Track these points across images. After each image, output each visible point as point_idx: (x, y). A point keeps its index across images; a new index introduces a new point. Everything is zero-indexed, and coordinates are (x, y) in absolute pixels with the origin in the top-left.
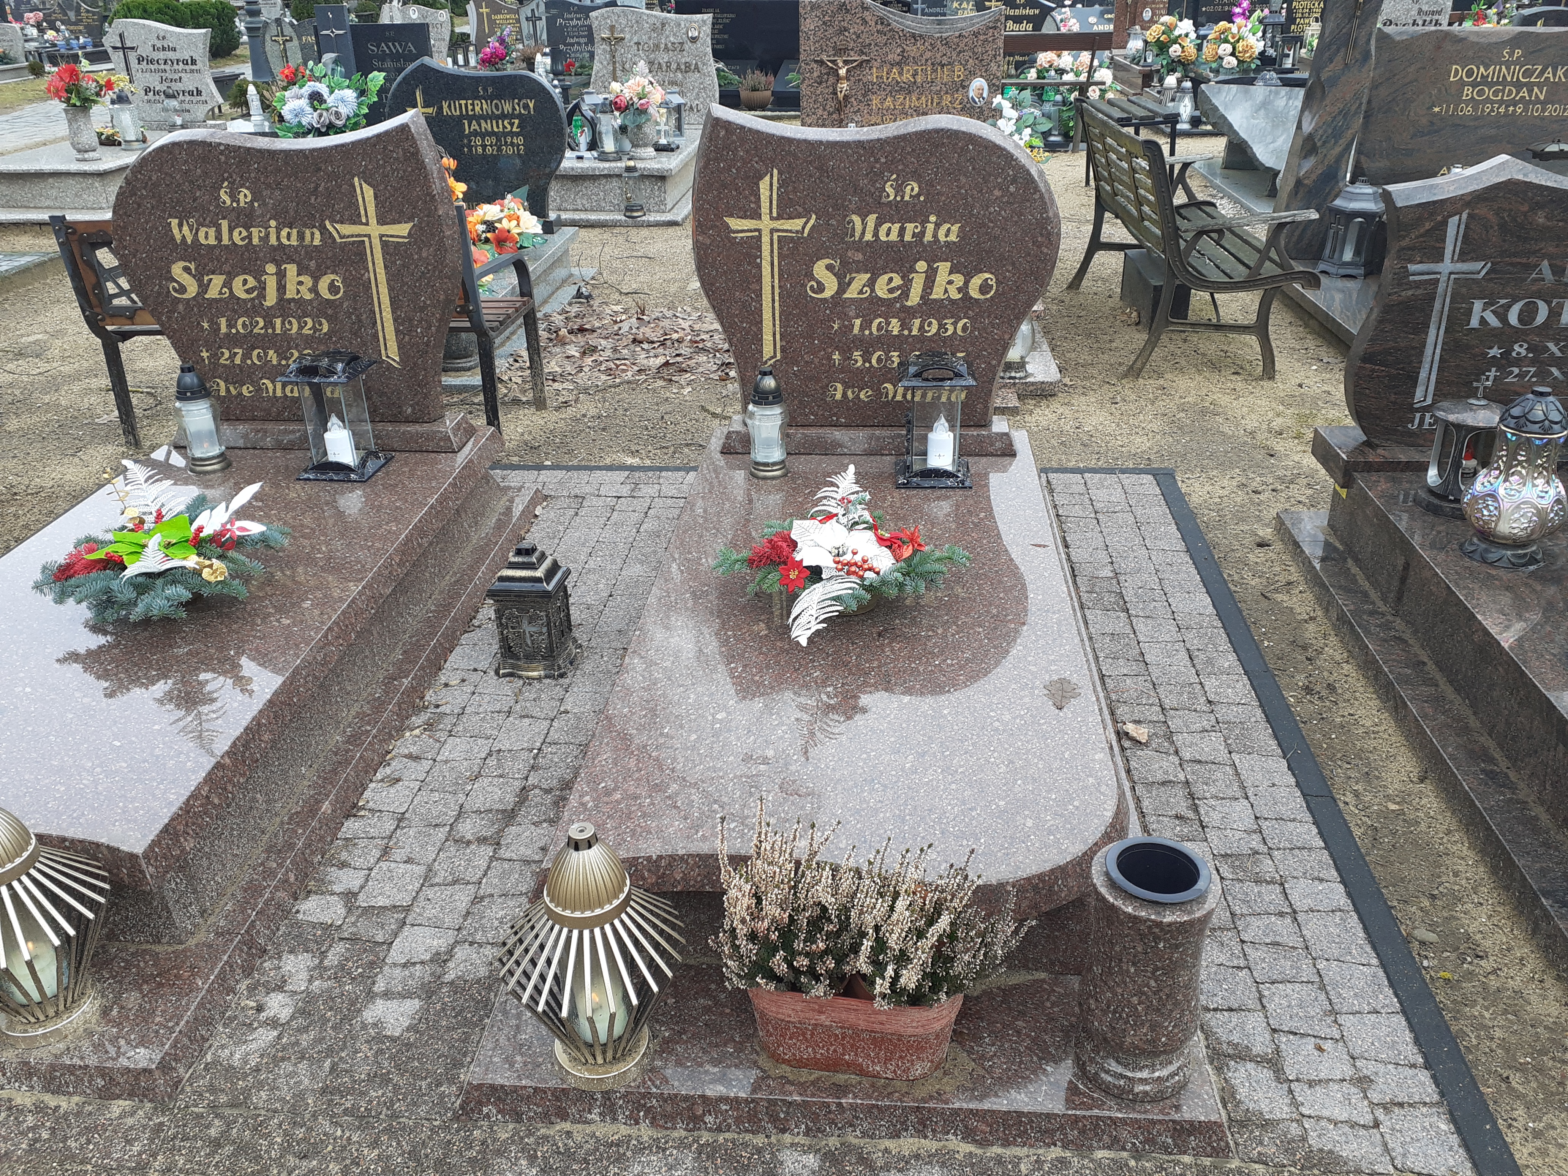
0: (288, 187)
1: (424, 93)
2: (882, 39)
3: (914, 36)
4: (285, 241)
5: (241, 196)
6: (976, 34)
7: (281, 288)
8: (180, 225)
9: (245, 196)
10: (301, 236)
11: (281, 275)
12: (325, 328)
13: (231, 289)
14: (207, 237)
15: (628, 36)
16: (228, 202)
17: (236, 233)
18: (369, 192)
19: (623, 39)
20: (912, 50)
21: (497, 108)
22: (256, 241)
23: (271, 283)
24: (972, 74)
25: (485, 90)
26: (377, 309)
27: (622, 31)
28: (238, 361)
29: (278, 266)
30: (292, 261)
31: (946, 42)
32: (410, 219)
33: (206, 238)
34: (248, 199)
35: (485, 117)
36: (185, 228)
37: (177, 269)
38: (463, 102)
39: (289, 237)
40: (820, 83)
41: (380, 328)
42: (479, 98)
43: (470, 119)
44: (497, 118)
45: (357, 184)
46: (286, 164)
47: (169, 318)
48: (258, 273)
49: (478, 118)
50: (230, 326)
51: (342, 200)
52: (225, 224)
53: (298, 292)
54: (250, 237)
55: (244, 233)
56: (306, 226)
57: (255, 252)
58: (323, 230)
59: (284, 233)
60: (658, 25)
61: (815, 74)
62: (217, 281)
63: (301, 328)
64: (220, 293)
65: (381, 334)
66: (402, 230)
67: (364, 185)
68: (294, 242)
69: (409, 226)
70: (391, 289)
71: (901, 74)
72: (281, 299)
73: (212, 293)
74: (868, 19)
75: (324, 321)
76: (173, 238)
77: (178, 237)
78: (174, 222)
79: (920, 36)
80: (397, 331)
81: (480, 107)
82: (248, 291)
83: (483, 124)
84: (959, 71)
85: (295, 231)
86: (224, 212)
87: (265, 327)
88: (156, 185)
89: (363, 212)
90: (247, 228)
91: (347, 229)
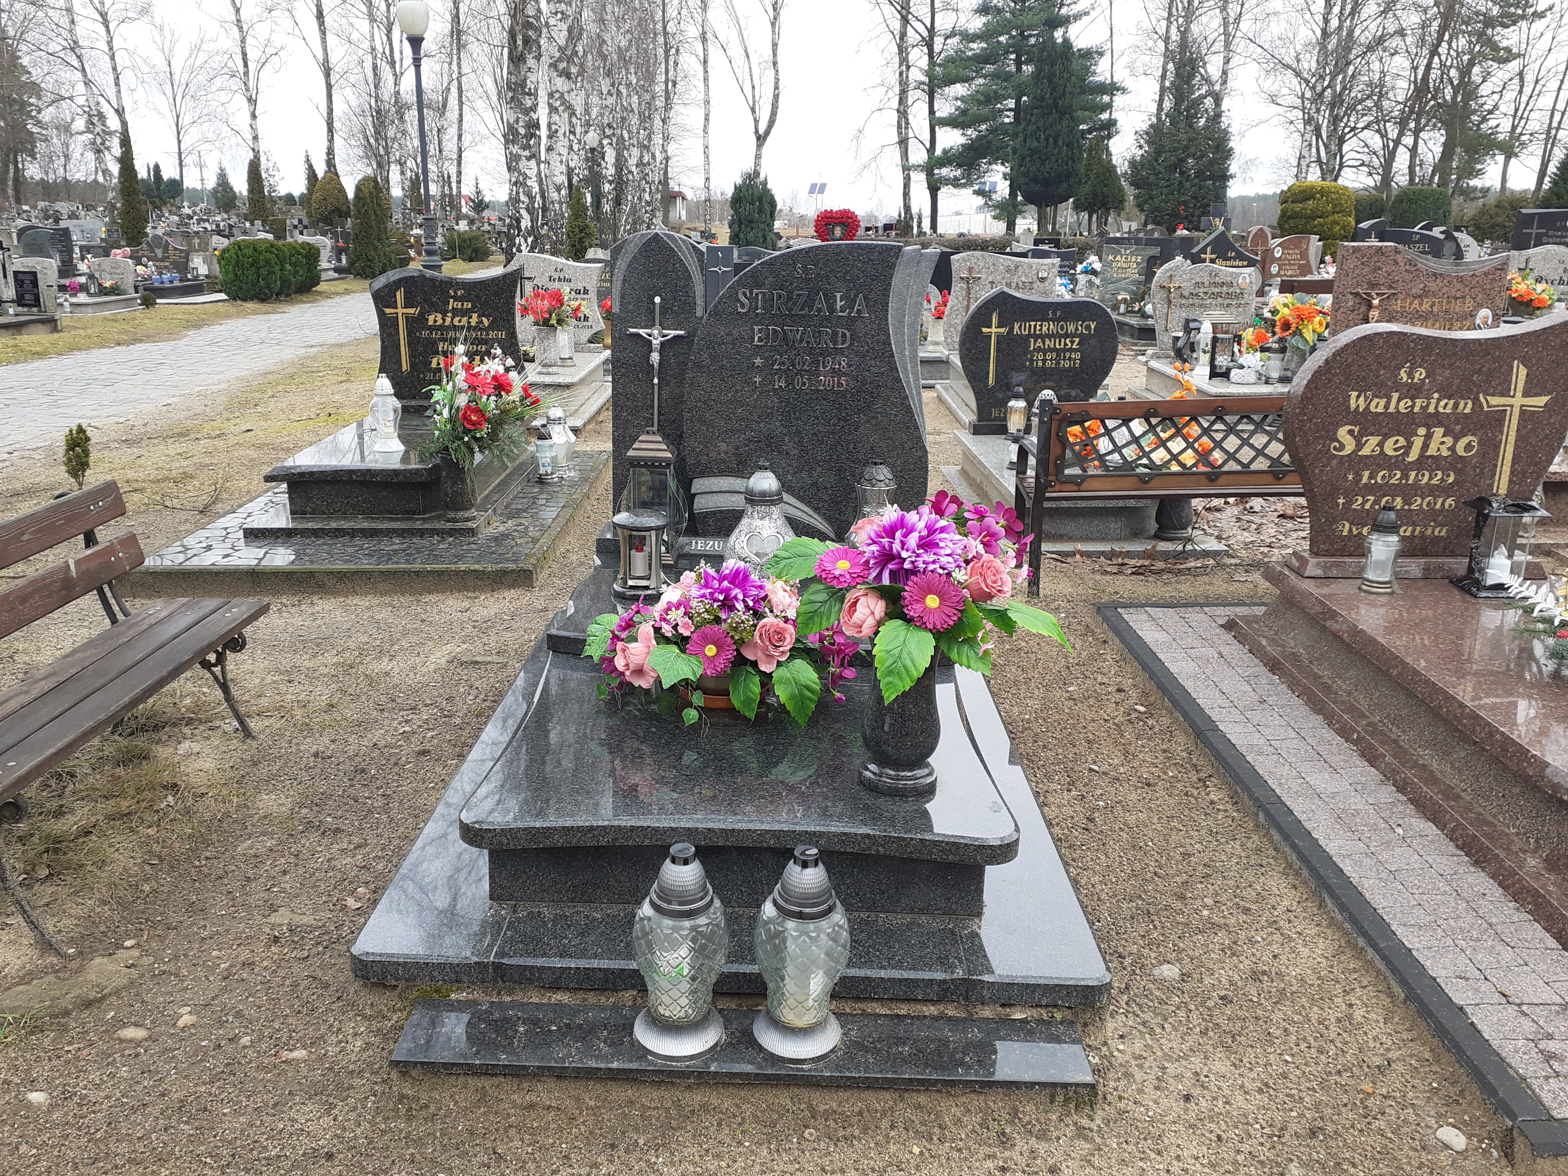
0: (1459, 368)
1: (1000, 316)
2: (1408, 277)
3: (1435, 274)
4: (1441, 410)
5: (1417, 375)
6: (1486, 274)
7: (1425, 446)
8: (1358, 397)
9: (1420, 374)
10: (1456, 406)
11: (1428, 437)
12: (1451, 479)
13: (1382, 448)
14: (1378, 406)
15: (983, 276)
16: (1405, 379)
17: (1402, 404)
18: (1523, 371)
19: (979, 278)
20: (1433, 286)
21: (1062, 329)
22: (1417, 409)
23: (1418, 442)
24: (1481, 306)
25: (1054, 313)
26: (1499, 464)
27: (979, 272)
28: (1367, 506)
29: (1429, 429)
30: (1440, 424)
31: (1461, 280)
32: (1549, 394)
33: (1376, 407)
34: (1422, 377)
35: (1049, 336)
36: (1362, 399)
37: (1343, 433)
38: (1033, 323)
39: (1446, 407)
40: (1352, 311)
41: (1497, 478)
42: (1048, 320)
43: (1036, 337)
44: (1060, 336)
45: (1515, 366)
46: (1463, 349)
47: (1321, 471)
48: (1409, 436)
49: (1043, 337)
50: (1370, 478)
51: (1499, 377)
52: (1395, 396)
53: (1439, 449)
54: (1413, 407)
55: (1410, 403)
56: (1462, 398)
57: (1414, 417)
58: (1476, 401)
59: (1442, 403)
60: (1012, 267)
61: (1350, 304)
62: (1374, 441)
63: (1431, 479)
64: (1373, 451)
65: (1496, 484)
66: (1541, 401)
67: (1521, 367)
68: (1448, 411)
69: (1547, 398)
70: (1516, 447)
71: (1421, 304)
72: (1422, 456)
73: (1366, 451)
74: (1399, 260)
75: (1452, 474)
76: (1349, 407)
77: (1353, 406)
78: (1354, 394)
79: (1441, 275)
80: (1510, 481)
81: (1047, 327)
82: (1396, 450)
83: (1047, 342)
84: (1469, 304)
85: (1452, 402)
86: (1398, 386)
87: (1401, 479)
88: (1349, 366)
89: (1513, 387)
90: (1413, 399)
91: (1494, 401)
